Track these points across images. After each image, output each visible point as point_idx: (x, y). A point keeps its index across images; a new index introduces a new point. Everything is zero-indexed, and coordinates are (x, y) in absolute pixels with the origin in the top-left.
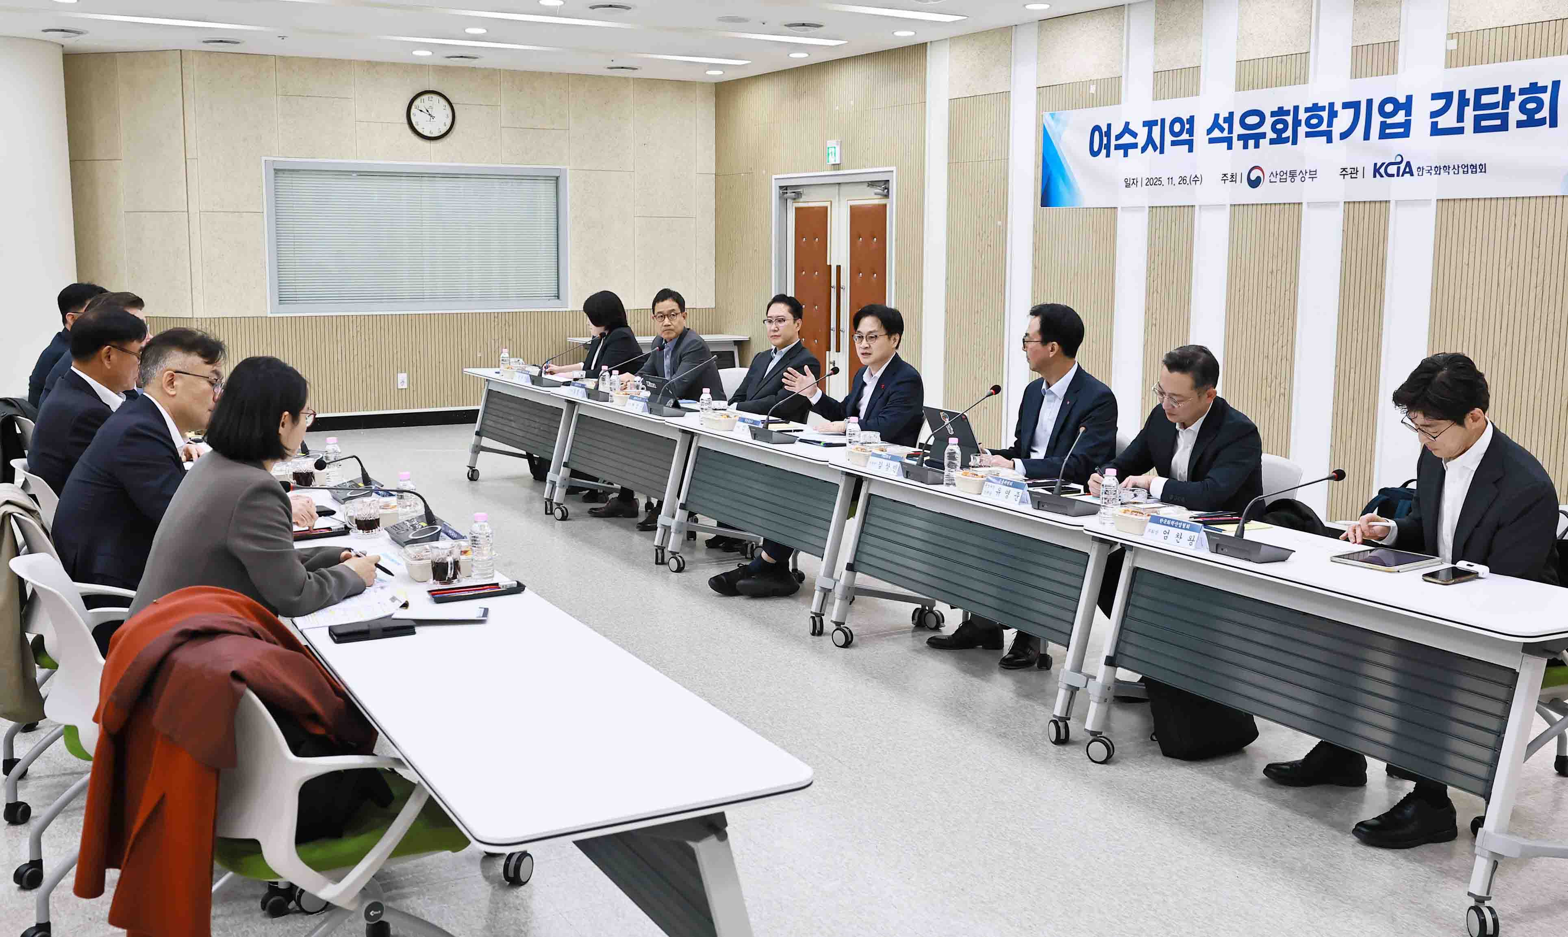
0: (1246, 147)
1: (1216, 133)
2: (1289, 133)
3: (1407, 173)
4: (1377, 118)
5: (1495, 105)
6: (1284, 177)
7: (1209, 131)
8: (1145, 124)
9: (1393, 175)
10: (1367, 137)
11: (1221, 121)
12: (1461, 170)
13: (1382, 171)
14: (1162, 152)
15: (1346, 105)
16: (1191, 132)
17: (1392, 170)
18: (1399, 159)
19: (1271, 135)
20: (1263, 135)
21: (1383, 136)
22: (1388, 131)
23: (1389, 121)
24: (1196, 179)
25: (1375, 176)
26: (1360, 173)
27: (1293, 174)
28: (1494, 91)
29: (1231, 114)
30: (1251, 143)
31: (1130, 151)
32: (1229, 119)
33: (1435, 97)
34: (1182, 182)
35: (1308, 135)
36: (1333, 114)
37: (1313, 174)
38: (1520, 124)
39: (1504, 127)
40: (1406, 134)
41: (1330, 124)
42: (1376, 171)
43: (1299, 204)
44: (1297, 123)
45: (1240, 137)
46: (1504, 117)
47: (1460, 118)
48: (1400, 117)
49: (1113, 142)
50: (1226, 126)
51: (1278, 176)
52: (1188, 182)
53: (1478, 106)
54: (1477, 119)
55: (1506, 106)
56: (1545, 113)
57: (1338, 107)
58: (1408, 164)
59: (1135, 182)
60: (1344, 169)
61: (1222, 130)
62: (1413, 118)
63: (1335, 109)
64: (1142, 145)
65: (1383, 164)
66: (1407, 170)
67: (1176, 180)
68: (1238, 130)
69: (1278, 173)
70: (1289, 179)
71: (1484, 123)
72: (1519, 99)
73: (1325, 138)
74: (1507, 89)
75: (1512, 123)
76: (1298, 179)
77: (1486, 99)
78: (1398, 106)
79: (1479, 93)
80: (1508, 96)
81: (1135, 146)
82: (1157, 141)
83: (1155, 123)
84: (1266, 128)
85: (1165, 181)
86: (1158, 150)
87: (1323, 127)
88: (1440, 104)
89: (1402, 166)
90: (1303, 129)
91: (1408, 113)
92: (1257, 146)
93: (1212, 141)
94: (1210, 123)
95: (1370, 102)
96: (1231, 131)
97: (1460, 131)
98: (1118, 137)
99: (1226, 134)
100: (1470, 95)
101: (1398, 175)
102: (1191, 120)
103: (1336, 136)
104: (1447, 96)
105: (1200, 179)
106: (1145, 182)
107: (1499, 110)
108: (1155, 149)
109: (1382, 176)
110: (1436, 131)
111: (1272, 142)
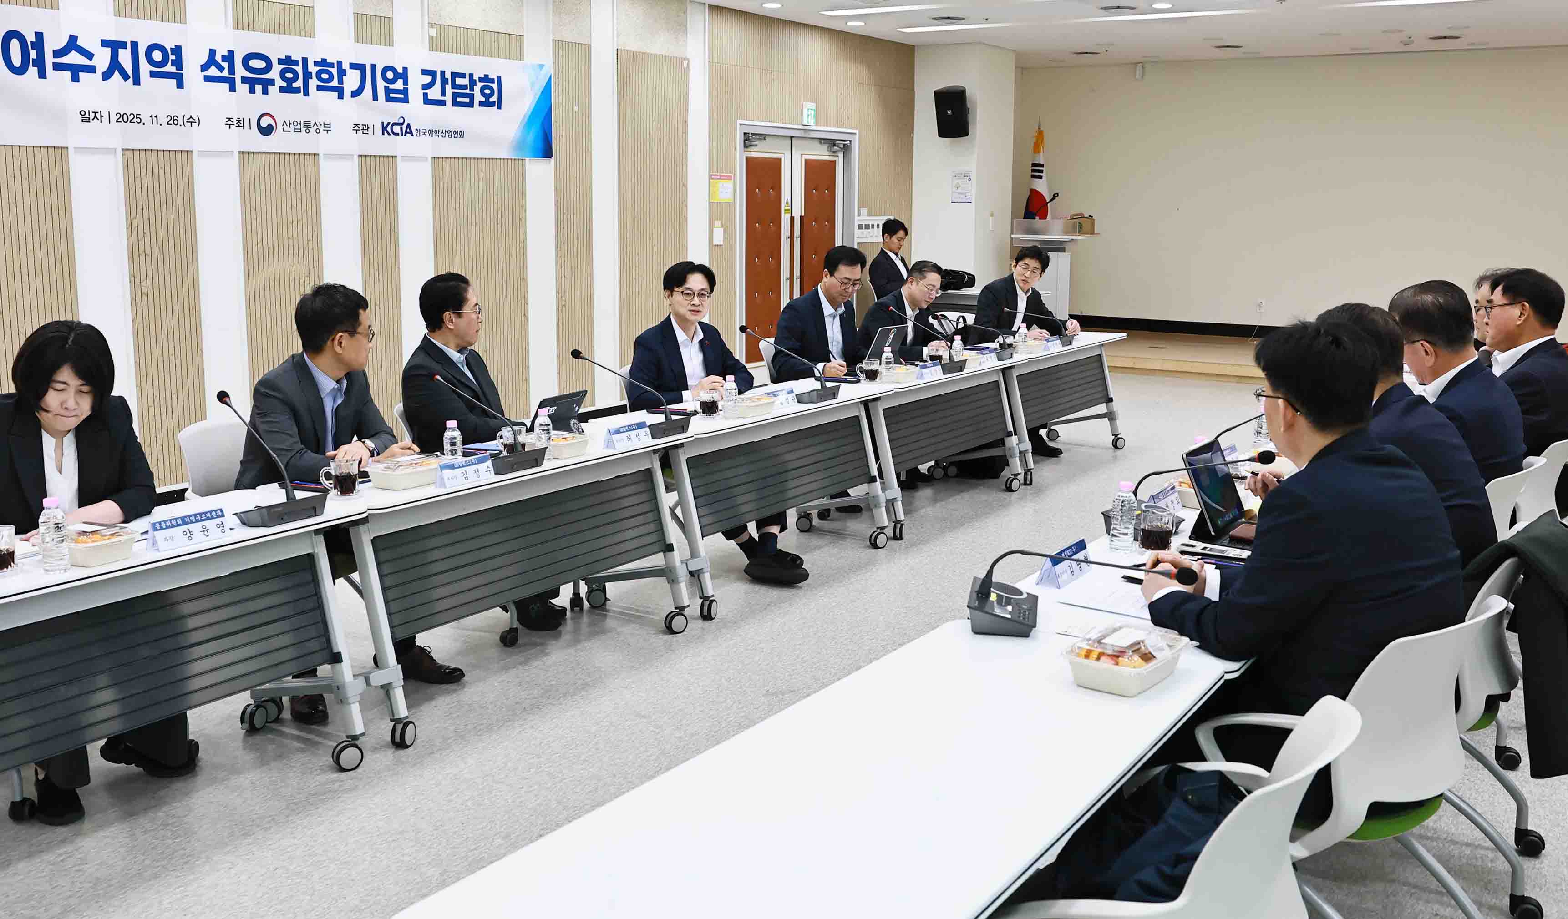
0: (252, 91)
1: (213, 71)
2: (299, 84)
3: (408, 133)
4: (381, 84)
5: (465, 87)
6: (298, 127)
7: (204, 68)
8: (105, 43)
9: (397, 134)
10: (375, 98)
11: (218, 58)
12: (447, 134)
13: (389, 129)
14: (137, 82)
15: (353, 66)
16: (178, 63)
17: (397, 129)
18: (401, 121)
19: (280, 83)
20: (272, 82)
21: (388, 99)
22: (392, 95)
23: (392, 86)
24: (191, 121)
25: (383, 134)
26: (371, 129)
27: (307, 125)
28: (463, 76)
29: (231, 53)
30: (259, 88)
31: (82, 75)
32: (229, 57)
33: (425, 72)
34: (171, 122)
35: (319, 88)
36: (342, 73)
37: (328, 127)
38: (481, 104)
39: (470, 105)
40: (406, 100)
41: (341, 81)
42: (384, 129)
43: (314, 154)
44: (307, 76)
45: (244, 80)
46: (471, 97)
47: (443, 93)
48: (399, 85)
49: (49, 60)
50: (225, 65)
51: (292, 126)
52: (181, 122)
53: (454, 86)
54: (455, 96)
55: (472, 89)
56: (494, 99)
57: (346, 66)
58: (409, 126)
59: (97, 116)
60: (357, 125)
61: (221, 69)
62: (410, 86)
63: (343, 68)
64: (105, 68)
65: (389, 124)
66: (408, 131)
67: (163, 120)
68: (240, 72)
69: (292, 122)
70: (303, 130)
71: (459, 100)
72: (479, 85)
73: (337, 93)
74: (471, 75)
75: (476, 103)
76: (313, 130)
77: (459, 81)
78: (397, 76)
79: (455, 75)
80: (473, 82)
81: (91, 69)
82: (129, 69)
83: (123, 45)
84: (274, 74)
85: (145, 118)
86: (131, 80)
87: (335, 83)
88: (428, 79)
89: (404, 127)
90: (313, 83)
91: (406, 83)
92: (265, 92)
93: (208, 79)
94: (204, 59)
95: (373, 67)
96: (232, 71)
97: (443, 103)
98: (57, 53)
99: (226, 73)
100: (448, 76)
101: (402, 135)
102: (177, 50)
103: (347, 93)
104: (432, 73)
105: (197, 121)
106: (114, 118)
107: (468, 91)
108: (125, 77)
109: (389, 134)
110: (427, 101)
111: (282, 90)
